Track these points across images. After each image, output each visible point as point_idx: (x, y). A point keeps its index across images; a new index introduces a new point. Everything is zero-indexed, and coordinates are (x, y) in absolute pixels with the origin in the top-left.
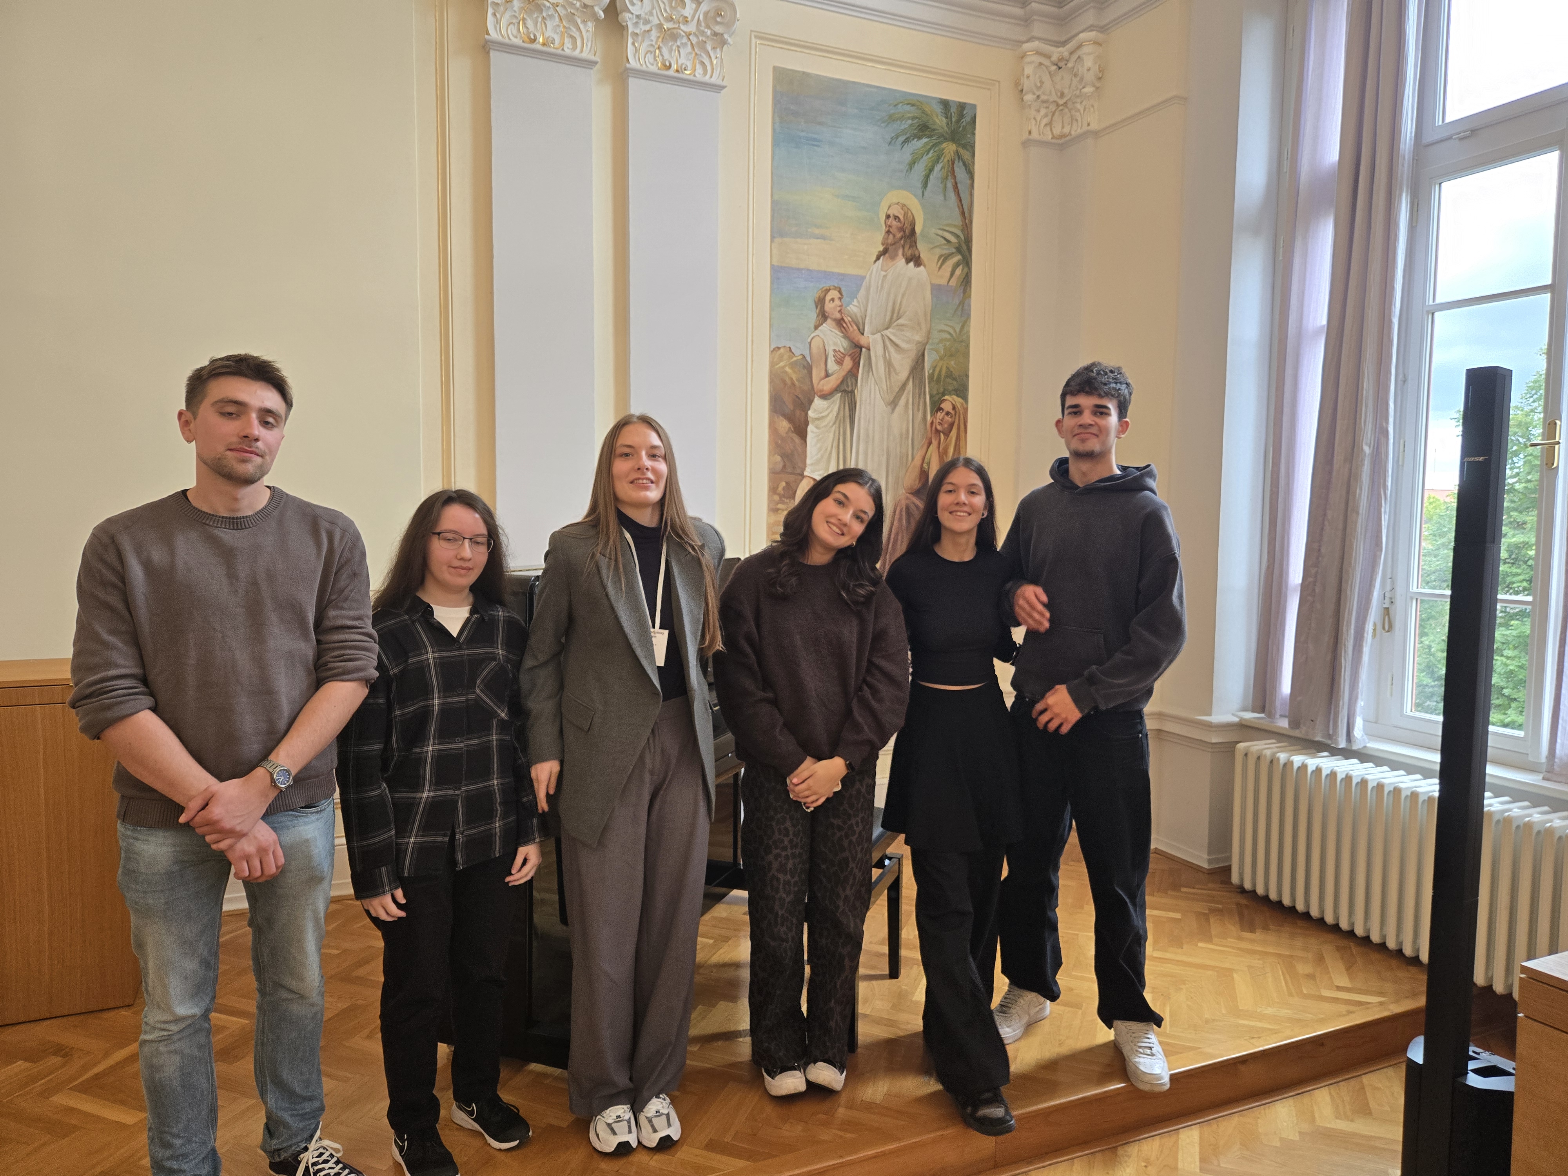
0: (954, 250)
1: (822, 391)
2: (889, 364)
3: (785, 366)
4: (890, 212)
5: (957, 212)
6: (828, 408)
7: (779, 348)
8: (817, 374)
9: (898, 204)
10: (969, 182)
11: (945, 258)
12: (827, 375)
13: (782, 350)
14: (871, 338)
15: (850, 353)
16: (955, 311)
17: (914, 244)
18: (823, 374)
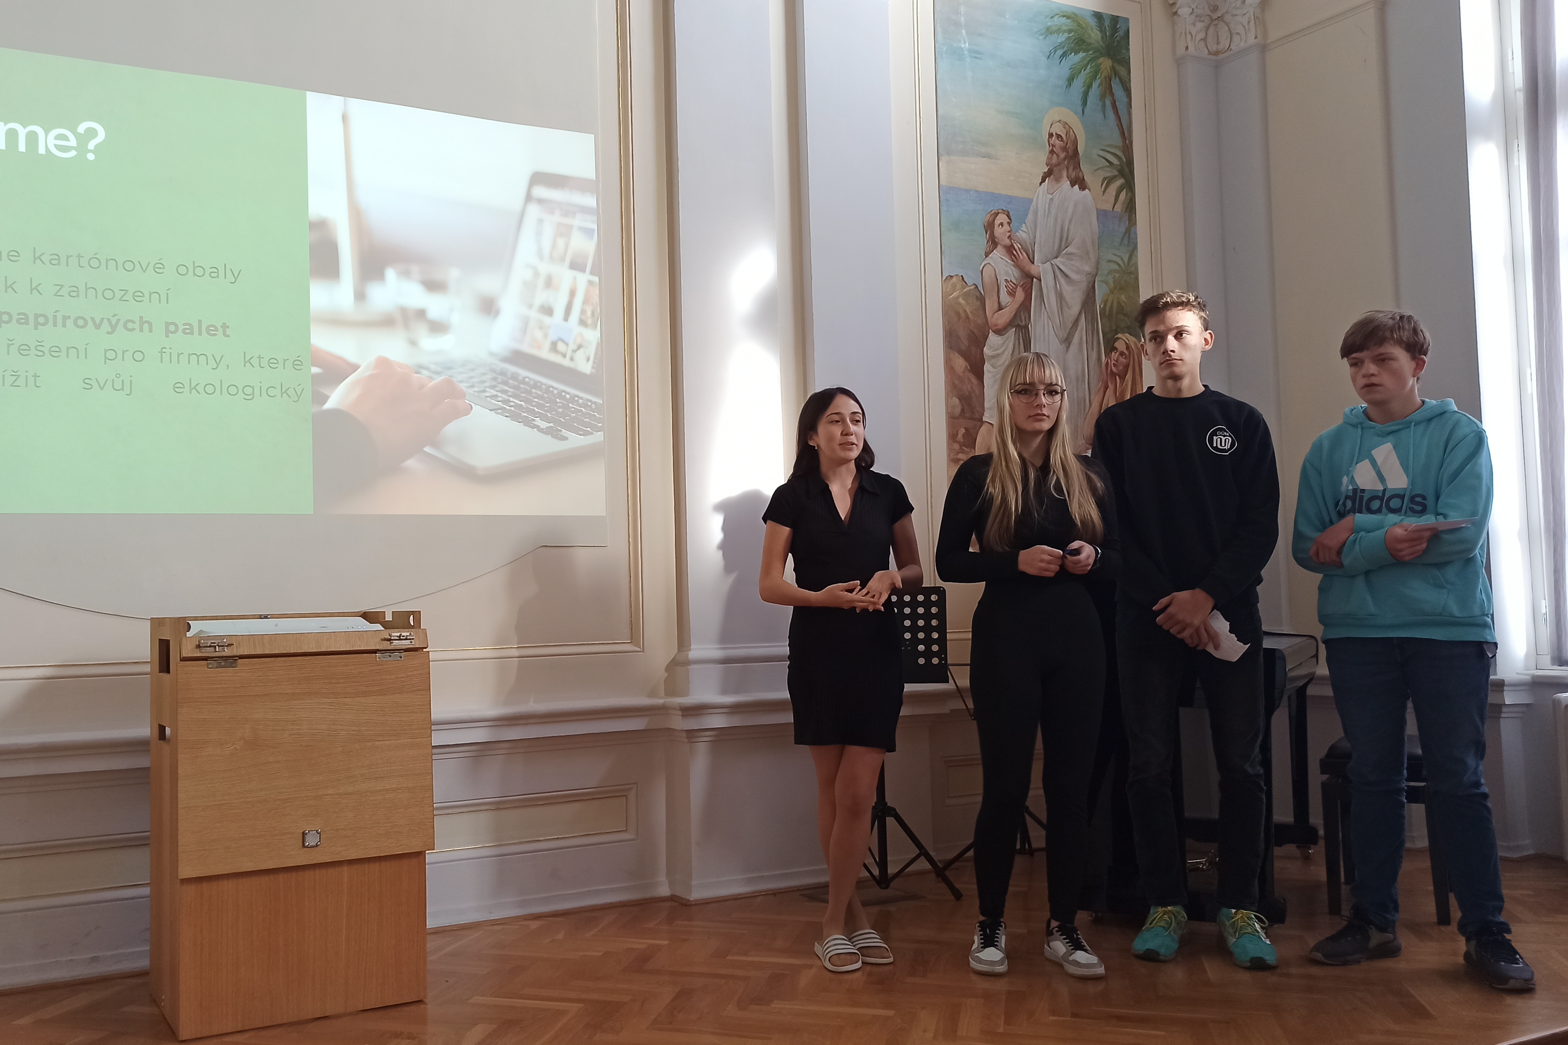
0: (1116, 173)
1: (996, 325)
2: (1060, 297)
3: (957, 298)
4: (1053, 131)
5: (1116, 132)
6: (1003, 343)
7: (952, 277)
8: (991, 305)
9: (1059, 121)
10: (1126, 100)
11: (1109, 181)
12: (1000, 308)
13: (954, 279)
14: (1040, 267)
15: (1021, 283)
16: (1122, 240)
17: (1077, 166)
18: (996, 306)
